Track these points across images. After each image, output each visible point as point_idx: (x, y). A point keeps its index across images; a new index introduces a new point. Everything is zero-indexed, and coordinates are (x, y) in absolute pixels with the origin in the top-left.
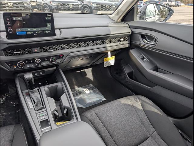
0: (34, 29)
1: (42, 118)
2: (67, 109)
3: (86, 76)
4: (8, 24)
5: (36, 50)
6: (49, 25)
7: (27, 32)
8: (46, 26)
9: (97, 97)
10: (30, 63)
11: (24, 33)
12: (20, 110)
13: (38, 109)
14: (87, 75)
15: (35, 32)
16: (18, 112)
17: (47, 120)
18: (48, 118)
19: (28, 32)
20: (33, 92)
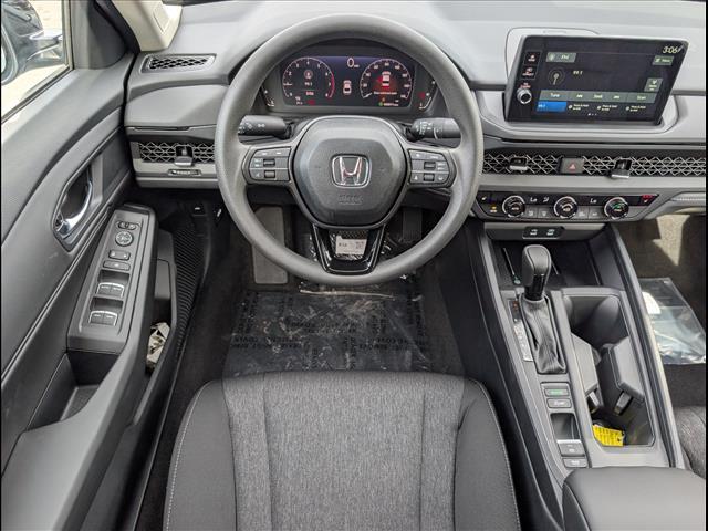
0: (598, 96)
1: (556, 403)
2: (632, 399)
3: (656, 241)
4: (527, 74)
5: (573, 167)
6: (654, 84)
7: (569, 103)
8: (640, 89)
9: (681, 340)
10: (540, 203)
11: (561, 107)
12: (420, 297)
13: (545, 371)
14: (659, 237)
15: (594, 104)
16: (416, 303)
17: (571, 415)
18: (572, 410)
19: (572, 103)
20: (534, 308)
